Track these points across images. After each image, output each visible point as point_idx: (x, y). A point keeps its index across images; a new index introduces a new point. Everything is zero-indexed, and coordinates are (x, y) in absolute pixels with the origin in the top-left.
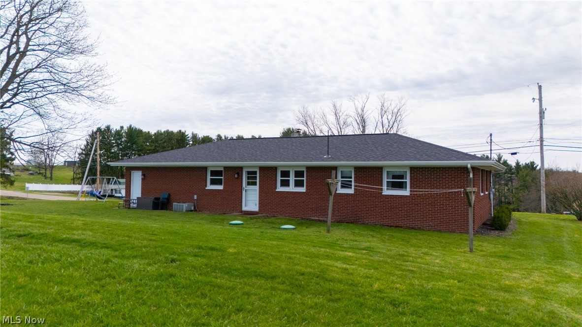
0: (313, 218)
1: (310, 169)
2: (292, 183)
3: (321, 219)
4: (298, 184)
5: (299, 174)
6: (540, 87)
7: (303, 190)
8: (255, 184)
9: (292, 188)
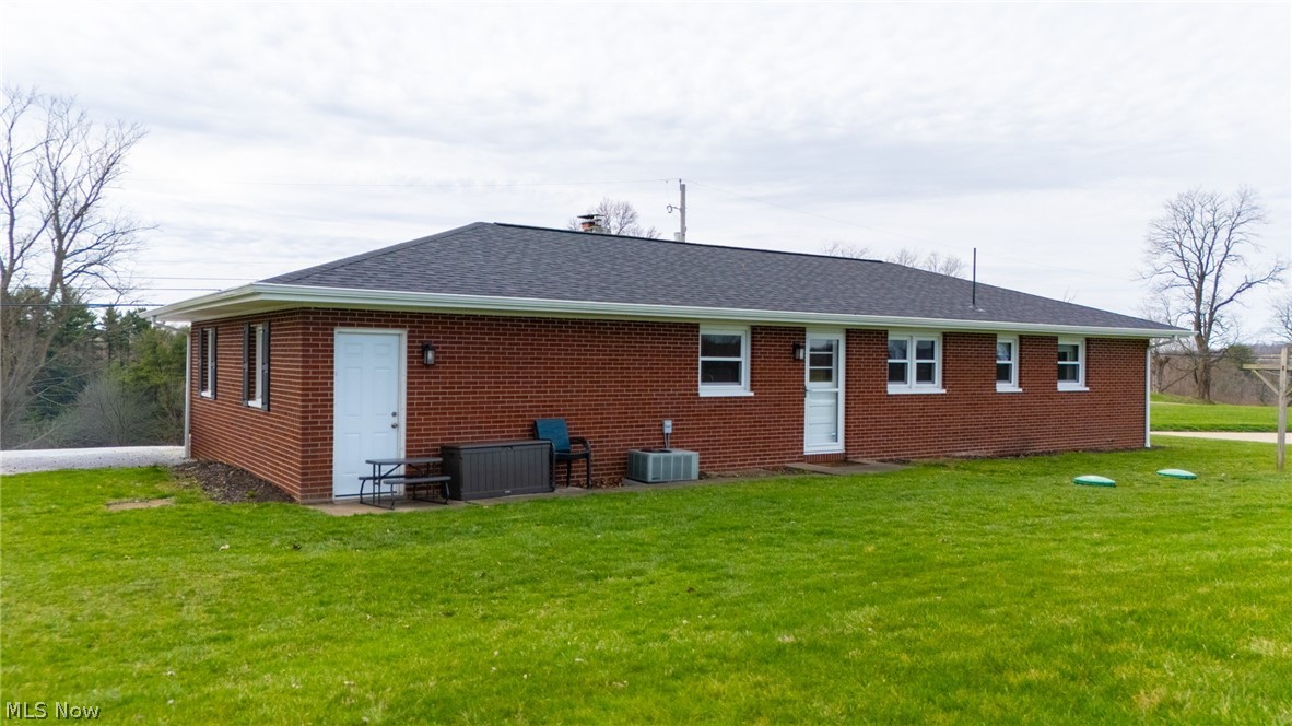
0: (957, 454)
1: (950, 337)
2: (912, 372)
3: (972, 454)
4: (925, 374)
5: (925, 351)
6: (683, 188)
7: (935, 388)
8: (827, 376)
9: (912, 386)
